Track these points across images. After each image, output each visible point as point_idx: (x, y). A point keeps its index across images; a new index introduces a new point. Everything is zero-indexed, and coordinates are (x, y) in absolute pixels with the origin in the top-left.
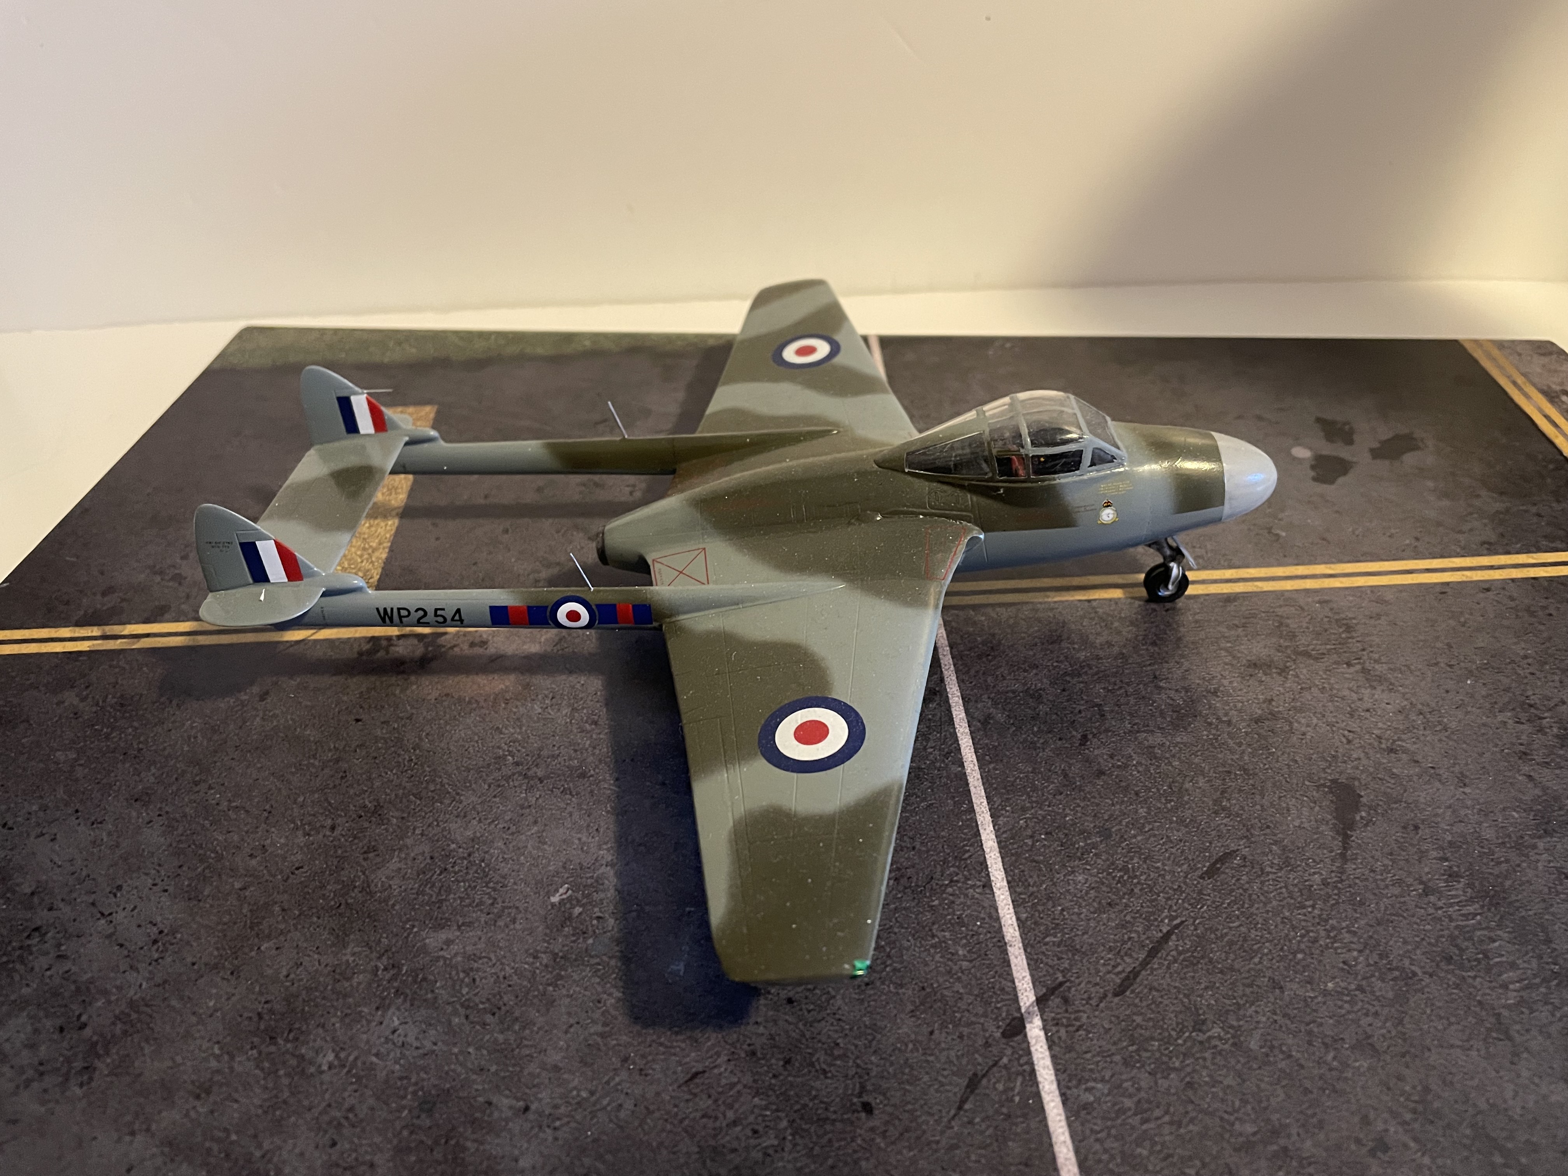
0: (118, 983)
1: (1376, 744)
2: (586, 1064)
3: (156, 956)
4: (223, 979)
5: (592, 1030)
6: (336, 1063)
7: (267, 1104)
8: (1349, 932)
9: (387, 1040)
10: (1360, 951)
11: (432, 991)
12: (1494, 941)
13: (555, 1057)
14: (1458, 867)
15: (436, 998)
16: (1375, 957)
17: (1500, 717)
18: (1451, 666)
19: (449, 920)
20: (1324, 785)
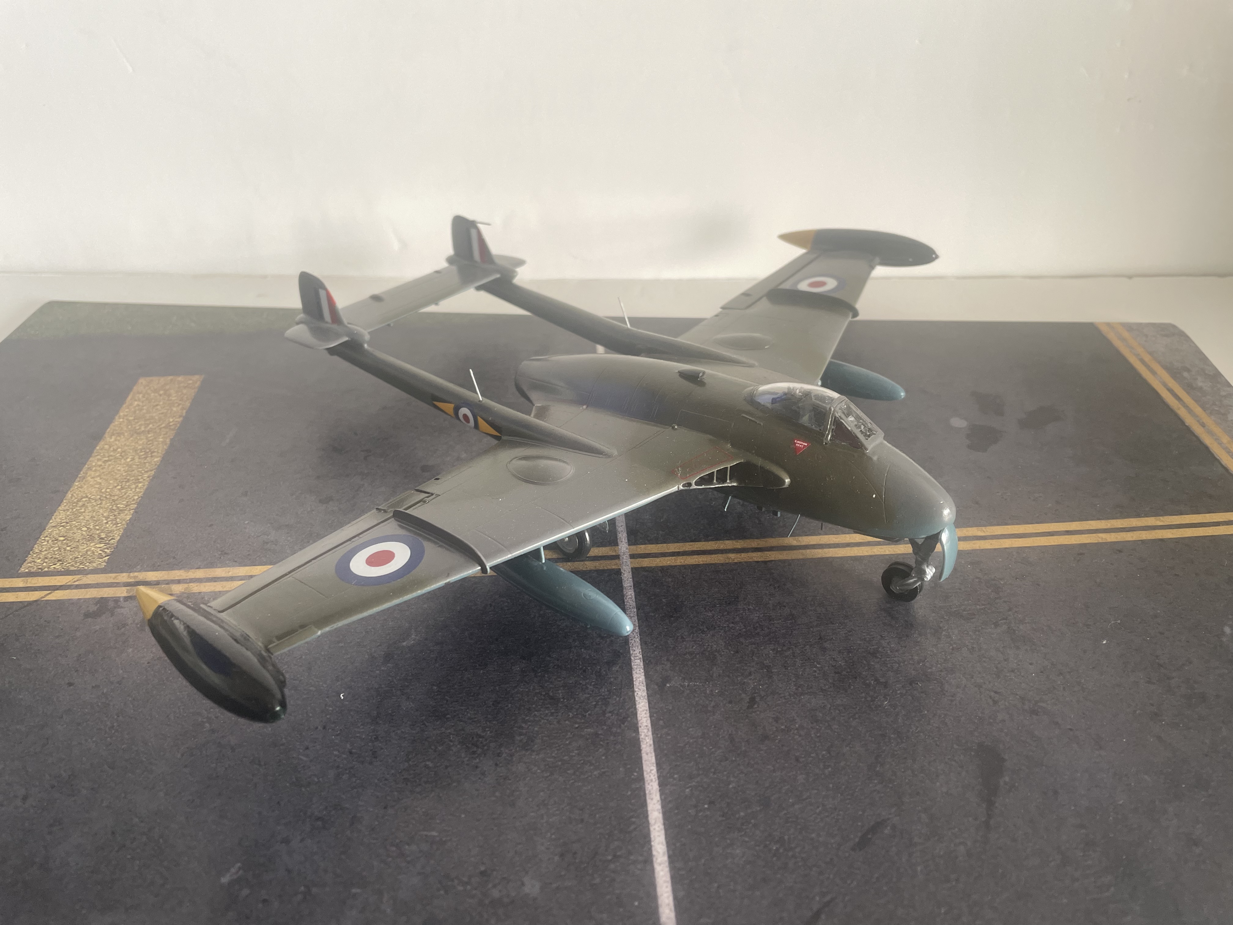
14: (1095, 836)
17: (1133, 678)
18: (1087, 626)
20: (971, 749)
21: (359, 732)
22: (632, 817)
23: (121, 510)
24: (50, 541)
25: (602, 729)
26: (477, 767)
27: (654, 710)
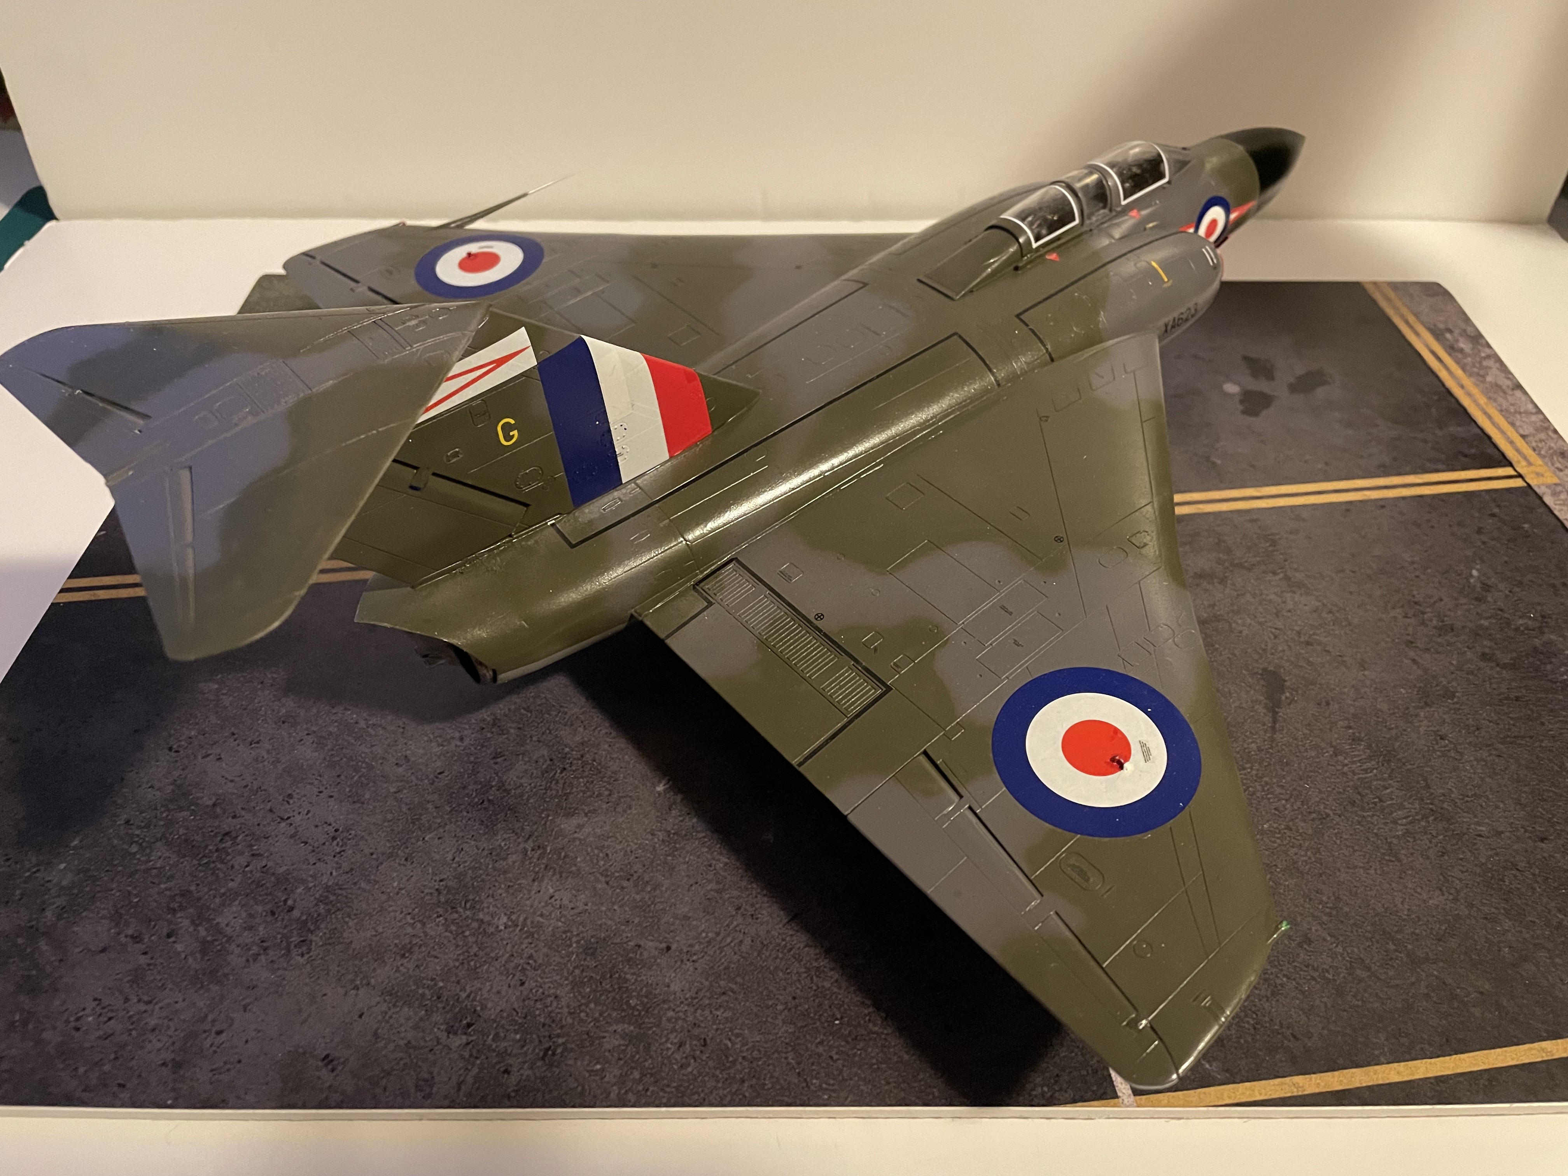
0: (311, 873)
1: (1296, 638)
2: (708, 913)
3: (338, 850)
4: (400, 864)
5: (709, 888)
6: (510, 923)
7: (461, 957)
8: (1278, 786)
9: (547, 904)
10: (1287, 800)
11: (575, 865)
12: (1387, 788)
13: (683, 910)
14: (1359, 733)
15: (578, 870)
16: (1299, 803)
17: (1392, 614)
18: (1353, 572)
19: (577, 809)
20: (1257, 673)
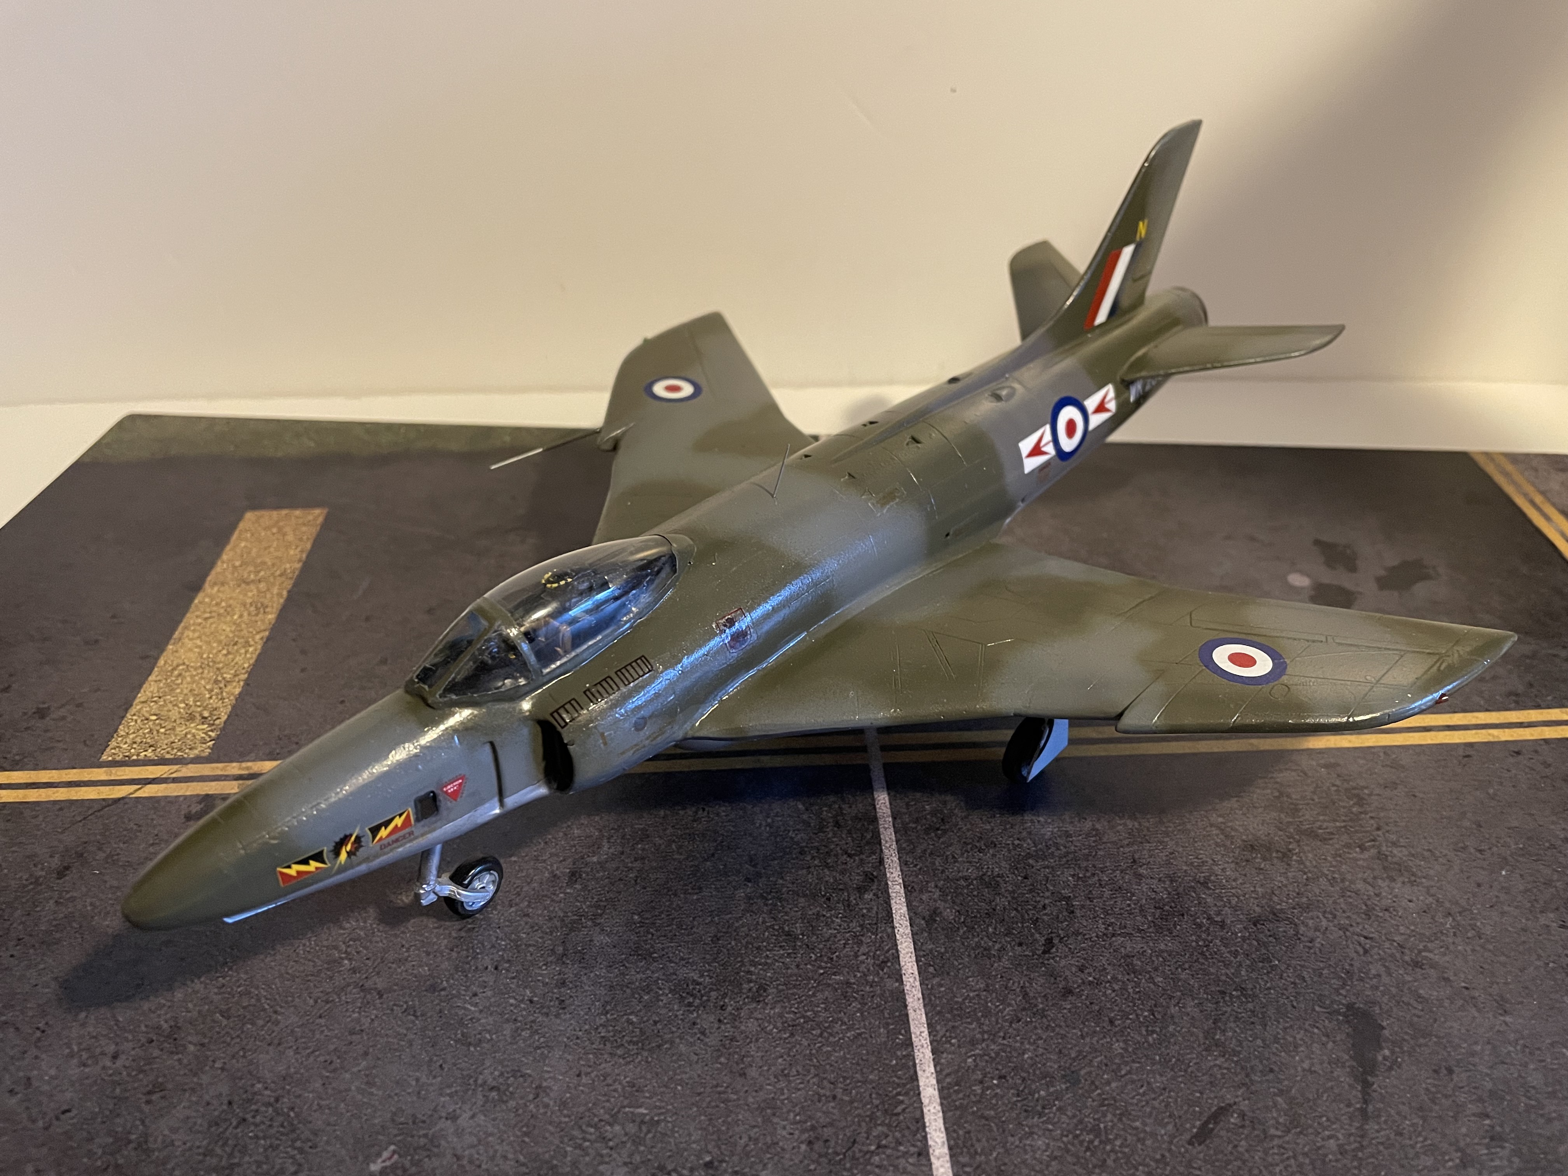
1: (1398, 955)
14: (1501, 1125)
17: (1543, 921)
20: (1338, 1012)
21: (541, 975)
22: (899, 1094)
23: (228, 682)
24: (139, 721)
25: (855, 976)
26: (694, 1024)
27: (922, 953)
